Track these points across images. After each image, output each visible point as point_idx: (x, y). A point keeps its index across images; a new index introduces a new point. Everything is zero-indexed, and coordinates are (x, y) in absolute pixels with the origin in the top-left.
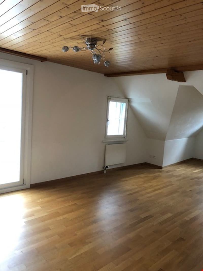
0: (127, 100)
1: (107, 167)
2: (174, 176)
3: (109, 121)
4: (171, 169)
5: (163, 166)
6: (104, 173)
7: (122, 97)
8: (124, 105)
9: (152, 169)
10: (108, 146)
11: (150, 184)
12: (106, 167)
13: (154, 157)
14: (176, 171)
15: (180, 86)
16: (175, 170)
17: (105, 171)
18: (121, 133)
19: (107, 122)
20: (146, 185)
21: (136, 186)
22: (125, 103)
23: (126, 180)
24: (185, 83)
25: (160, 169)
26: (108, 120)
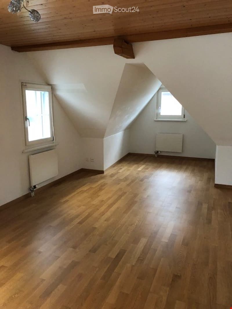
0: (50, 87)
1: (35, 187)
2: (121, 180)
3: (28, 119)
4: (113, 171)
5: (104, 170)
6: (32, 196)
7: (41, 83)
8: (47, 95)
9: (92, 176)
10: (32, 157)
11: (100, 198)
12: (33, 187)
13: (92, 160)
14: (120, 172)
15: (126, 64)
16: (118, 173)
17: (32, 193)
18: (47, 134)
19: (26, 122)
20: (96, 202)
21: (84, 207)
22: (48, 91)
23: (67, 201)
24: (133, 59)
25: (102, 174)
26: (26, 119)
